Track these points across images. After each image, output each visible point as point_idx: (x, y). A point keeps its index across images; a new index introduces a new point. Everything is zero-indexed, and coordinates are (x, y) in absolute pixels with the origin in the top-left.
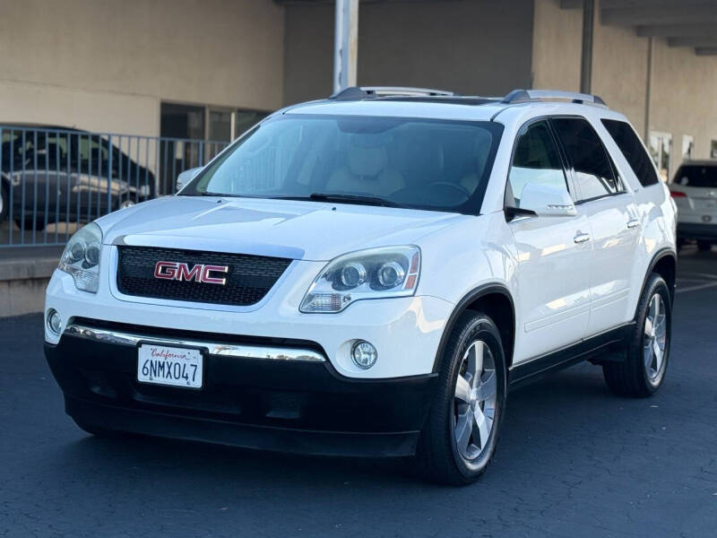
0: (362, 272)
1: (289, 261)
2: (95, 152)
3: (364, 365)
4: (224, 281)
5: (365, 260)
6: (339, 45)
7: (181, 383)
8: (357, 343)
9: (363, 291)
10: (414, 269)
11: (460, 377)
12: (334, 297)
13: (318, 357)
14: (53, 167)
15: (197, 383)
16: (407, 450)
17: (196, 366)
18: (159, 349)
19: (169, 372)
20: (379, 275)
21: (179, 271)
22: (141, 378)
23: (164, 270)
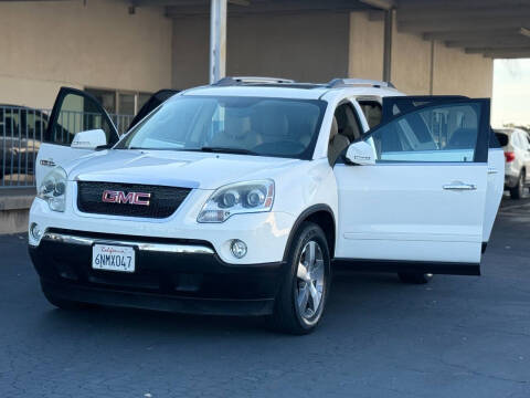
0: (237, 196)
1: (190, 189)
2: (38, 123)
3: (238, 256)
4: (148, 203)
5: (239, 189)
6: (213, 48)
7: (121, 268)
8: (235, 242)
9: (238, 208)
10: (271, 194)
11: (300, 265)
12: (219, 212)
13: (209, 251)
14: (9, 134)
15: (132, 269)
16: (266, 311)
17: (131, 257)
18: (107, 247)
19: (113, 262)
20: (248, 198)
21: (118, 197)
22: (95, 266)
23: (109, 195)
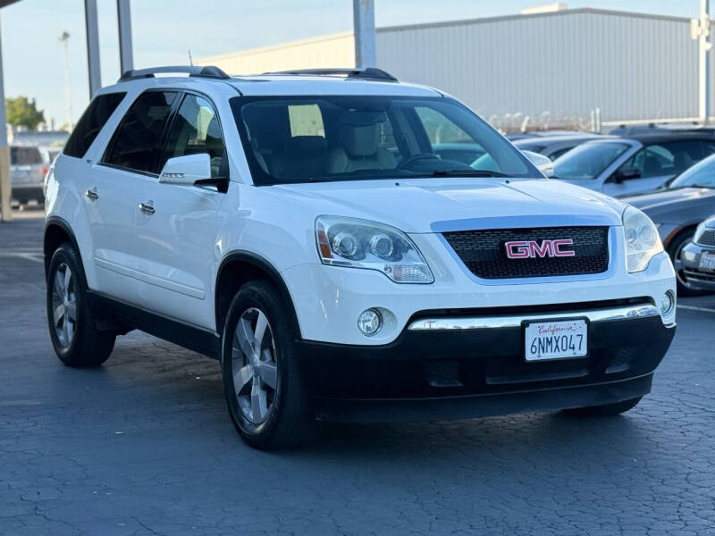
4: (574, 253)
7: (569, 354)
15: (583, 352)
17: (581, 335)
18: (547, 325)
19: (557, 346)
22: (530, 356)
23: (515, 249)
